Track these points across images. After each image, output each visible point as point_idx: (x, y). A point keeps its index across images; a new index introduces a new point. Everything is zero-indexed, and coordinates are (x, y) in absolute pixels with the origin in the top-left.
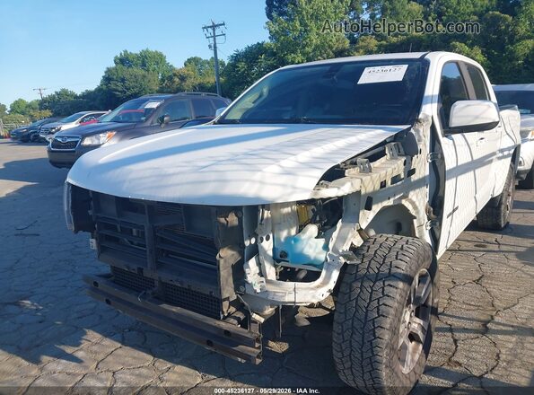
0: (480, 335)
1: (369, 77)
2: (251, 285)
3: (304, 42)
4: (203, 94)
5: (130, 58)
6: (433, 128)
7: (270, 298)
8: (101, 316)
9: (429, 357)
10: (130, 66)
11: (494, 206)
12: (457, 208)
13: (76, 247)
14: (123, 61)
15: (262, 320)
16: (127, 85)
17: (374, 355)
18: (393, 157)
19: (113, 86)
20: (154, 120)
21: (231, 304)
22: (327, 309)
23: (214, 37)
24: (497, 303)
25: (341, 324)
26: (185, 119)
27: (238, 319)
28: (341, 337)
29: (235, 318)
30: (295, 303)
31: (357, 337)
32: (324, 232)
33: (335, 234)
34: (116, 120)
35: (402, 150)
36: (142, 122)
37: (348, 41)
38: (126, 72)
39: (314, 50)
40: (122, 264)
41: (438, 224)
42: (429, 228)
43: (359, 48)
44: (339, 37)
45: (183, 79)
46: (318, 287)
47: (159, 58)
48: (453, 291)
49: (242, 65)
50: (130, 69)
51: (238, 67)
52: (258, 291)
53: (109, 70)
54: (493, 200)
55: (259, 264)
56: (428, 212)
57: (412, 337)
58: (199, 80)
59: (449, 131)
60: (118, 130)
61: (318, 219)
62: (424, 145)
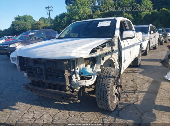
0: (133, 93)
1: (101, 25)
2: (74, 81)
3: (78, 13)
4: (48, 30)
5: (20, 18)
6: (118, 38)
7: (79, 84)
8: (26, 98)
9: (121, 100)
10: (20, 20)
11: (136, 60)
12: (126, 60)
13: (13, 79)
14: (18, 19)
15: (77, 90)
16: (20, 27)
17: (107, 98)
18: (108, 47)
19: (15, 27)
20: (33, 38)
21: (69, 87)
22: (94, 88)
23: (49, 11)
24: (137, 85)
25: (98, 91)
26: (43, 38)
27: (71, 91)
28: (98, 94)
29: (70, 91)
30: (86, 85)
31: (102, 94)
32: (92, 67)
33: (95, 67)
34: (20, 39)
35: (110, 45)
36: (29, 39)
37: (92, 12)
38: (19, 22)
39: (81, 15)
40: (36, 79)
41: (121, 64)
42: (118, 65)
43: (96, 14)
44: (89, 11)
45: (39, 25)
46: (91, 81)
47: (30, 18)
48: (126, 83)
49: (59, 20)
50: (20, 22)
51: (58, 20)
52: (76, 83)
53: (13, 22)
54: (136, 58)
55: (76, 76)
56: (118, 61)
57: (116, 94)
58: (45, 25)
59: (123, 39)
60: (22, 42)
61: (90, 63)
62: (116, 43)
